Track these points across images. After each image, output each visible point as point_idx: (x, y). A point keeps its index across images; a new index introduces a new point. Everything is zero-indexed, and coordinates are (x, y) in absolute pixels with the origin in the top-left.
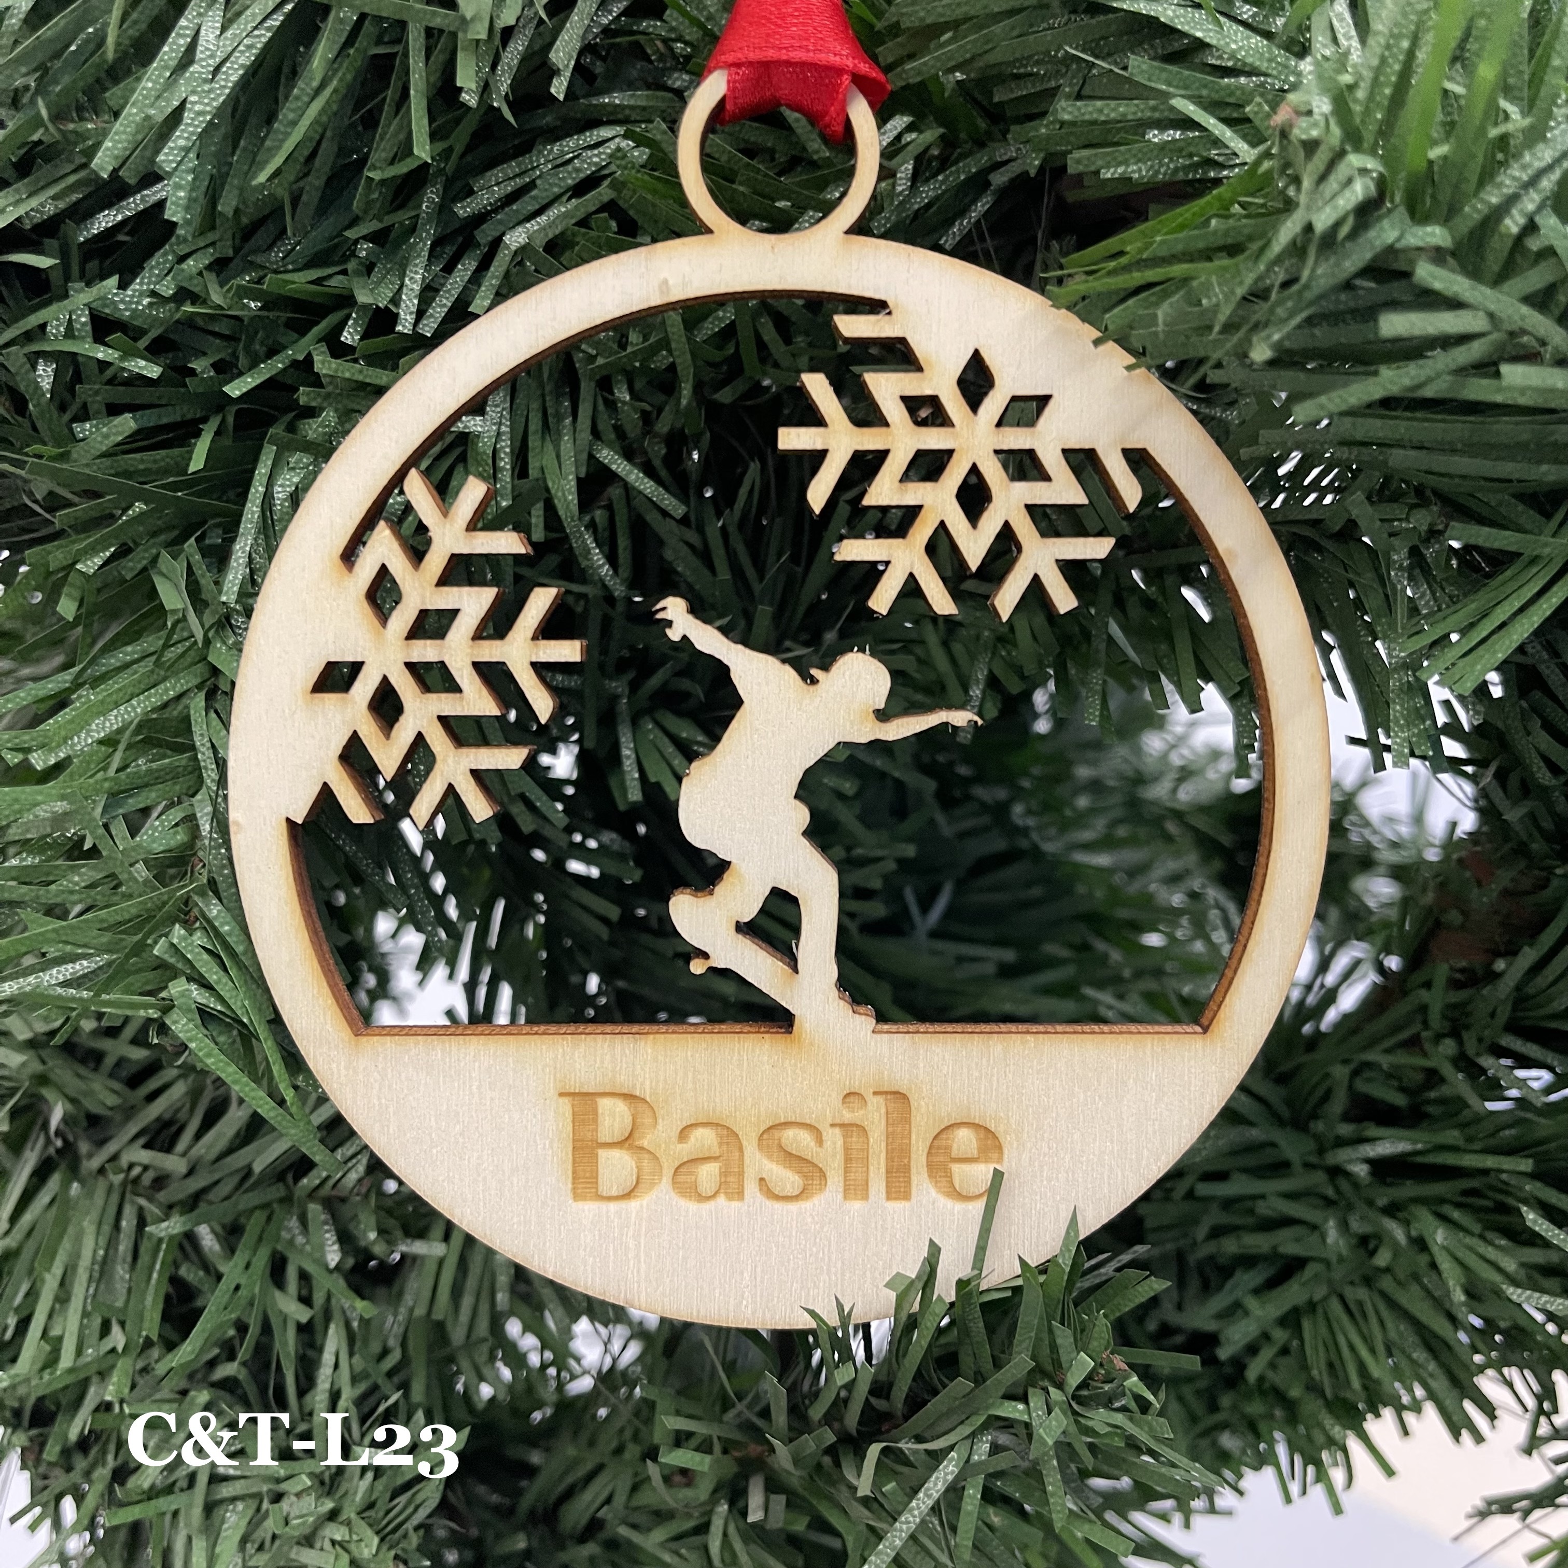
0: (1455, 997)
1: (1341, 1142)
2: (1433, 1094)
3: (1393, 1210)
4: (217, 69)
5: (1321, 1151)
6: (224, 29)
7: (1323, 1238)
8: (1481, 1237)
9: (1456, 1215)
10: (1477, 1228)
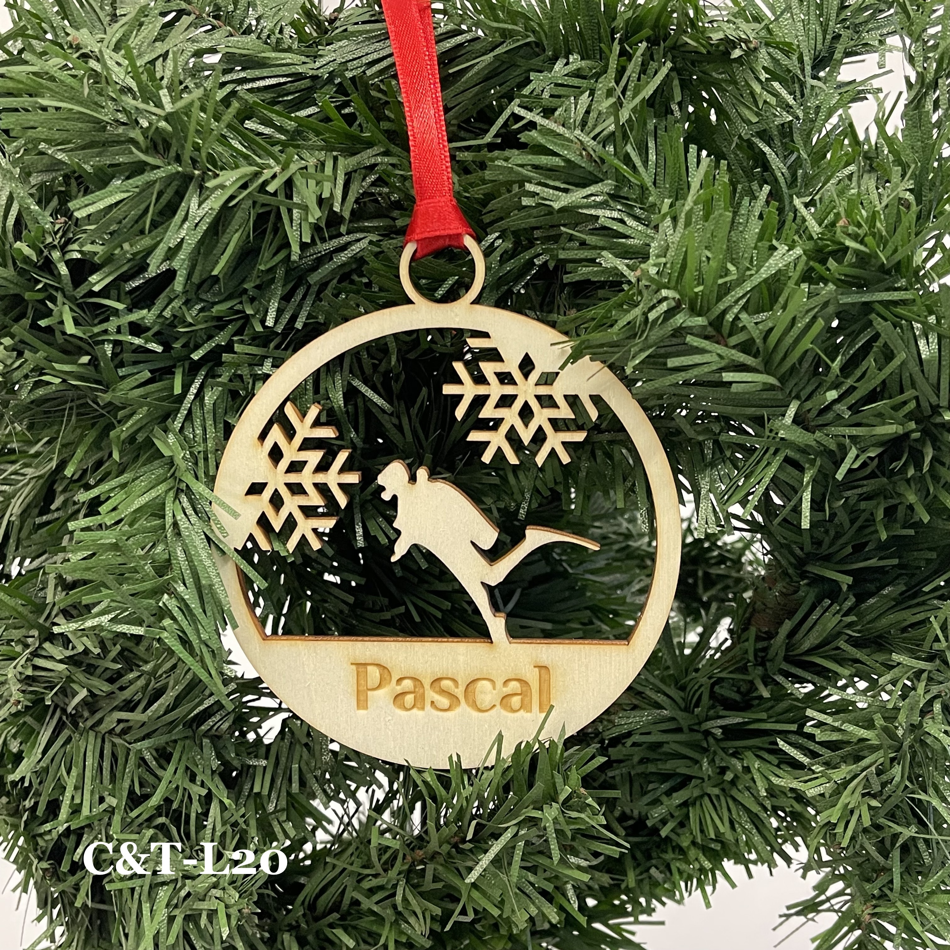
0: (760, 645)
1: (708, 719)
2: (754, 695)
3: (735, 755)
4: (197, 225)
5: (700, 723)
6: (199, 206)
7: (701, 767)
8: (778, 766)
9: (766, 756)
10: (776, 762)
